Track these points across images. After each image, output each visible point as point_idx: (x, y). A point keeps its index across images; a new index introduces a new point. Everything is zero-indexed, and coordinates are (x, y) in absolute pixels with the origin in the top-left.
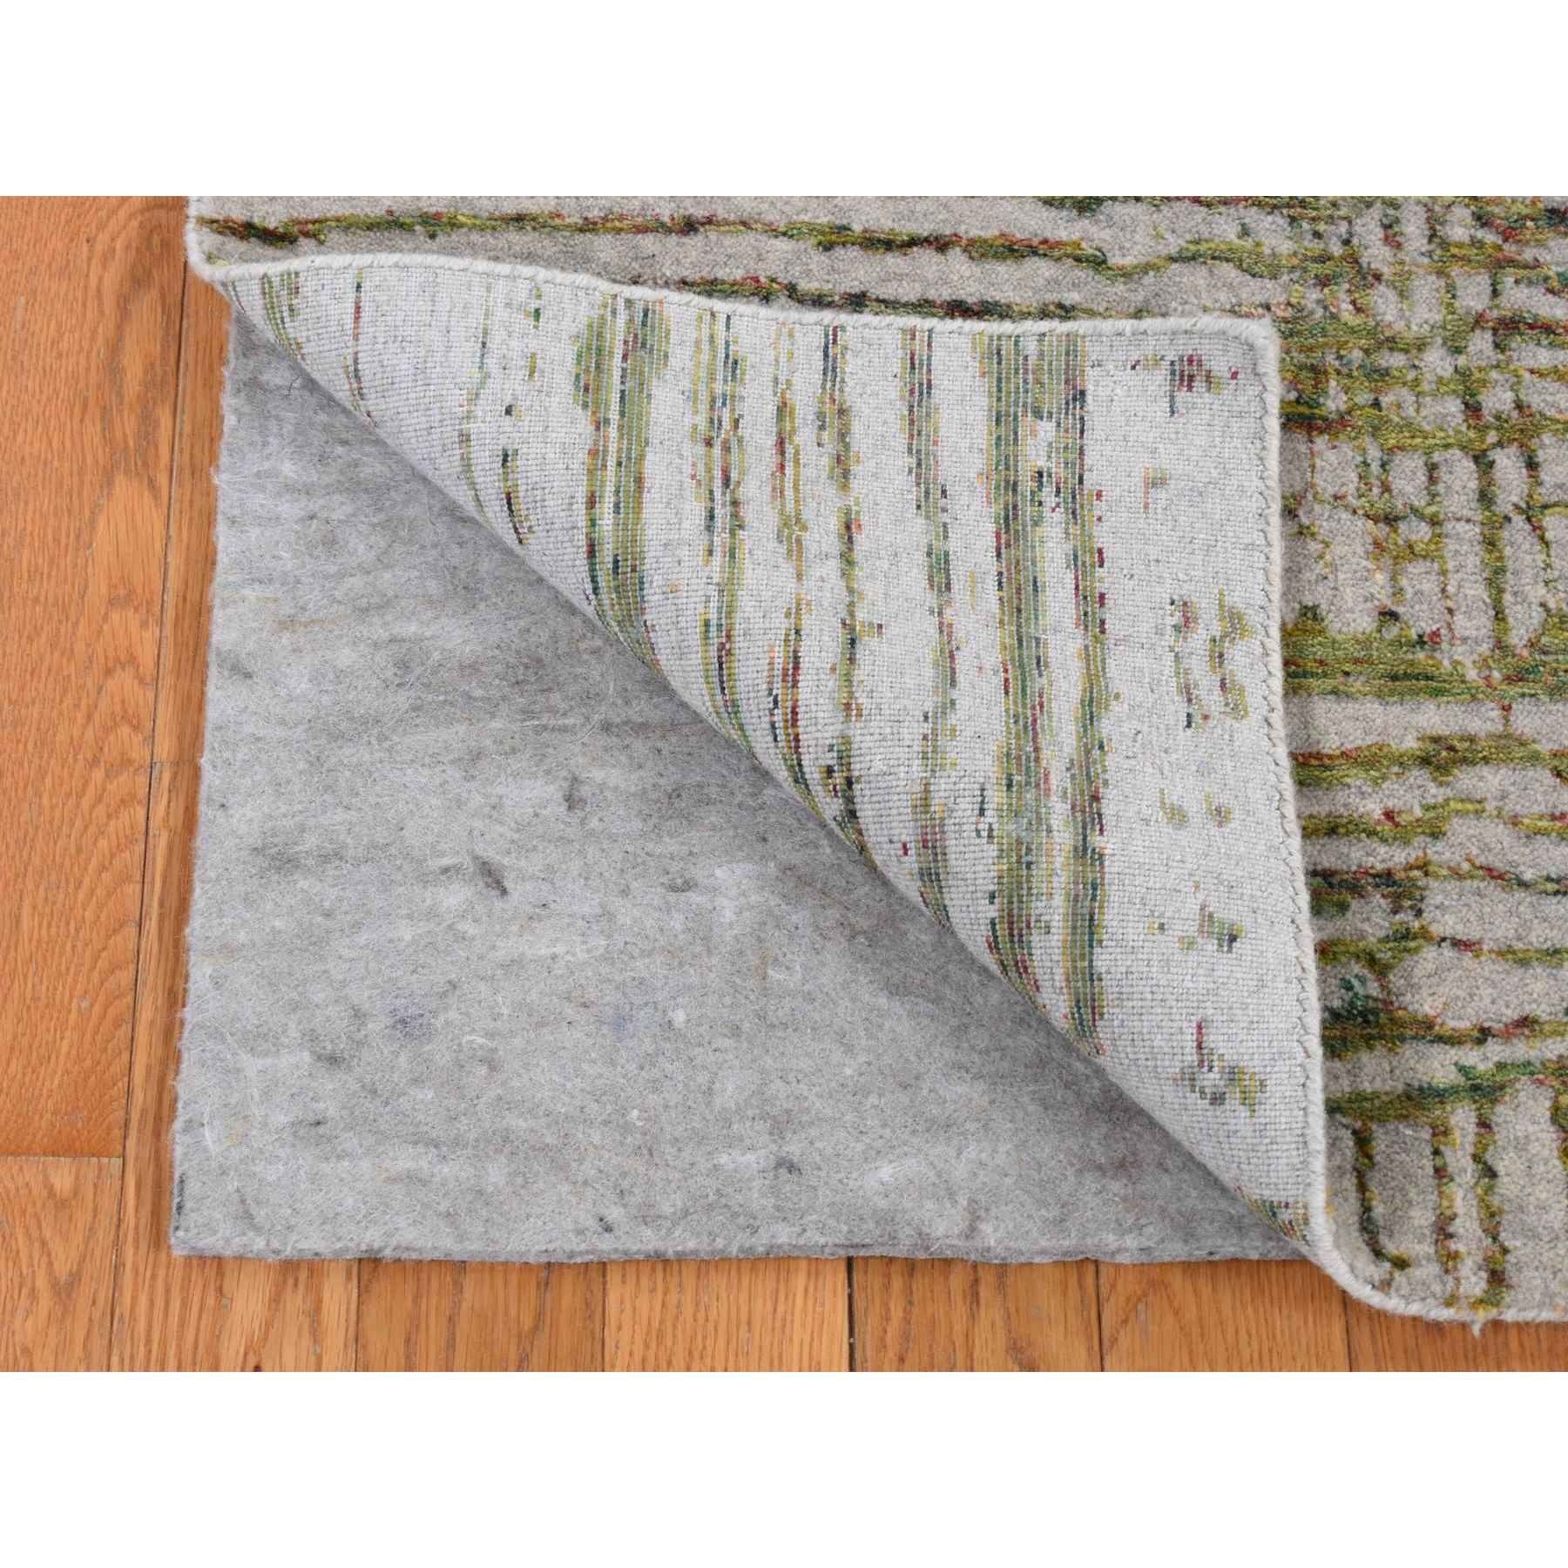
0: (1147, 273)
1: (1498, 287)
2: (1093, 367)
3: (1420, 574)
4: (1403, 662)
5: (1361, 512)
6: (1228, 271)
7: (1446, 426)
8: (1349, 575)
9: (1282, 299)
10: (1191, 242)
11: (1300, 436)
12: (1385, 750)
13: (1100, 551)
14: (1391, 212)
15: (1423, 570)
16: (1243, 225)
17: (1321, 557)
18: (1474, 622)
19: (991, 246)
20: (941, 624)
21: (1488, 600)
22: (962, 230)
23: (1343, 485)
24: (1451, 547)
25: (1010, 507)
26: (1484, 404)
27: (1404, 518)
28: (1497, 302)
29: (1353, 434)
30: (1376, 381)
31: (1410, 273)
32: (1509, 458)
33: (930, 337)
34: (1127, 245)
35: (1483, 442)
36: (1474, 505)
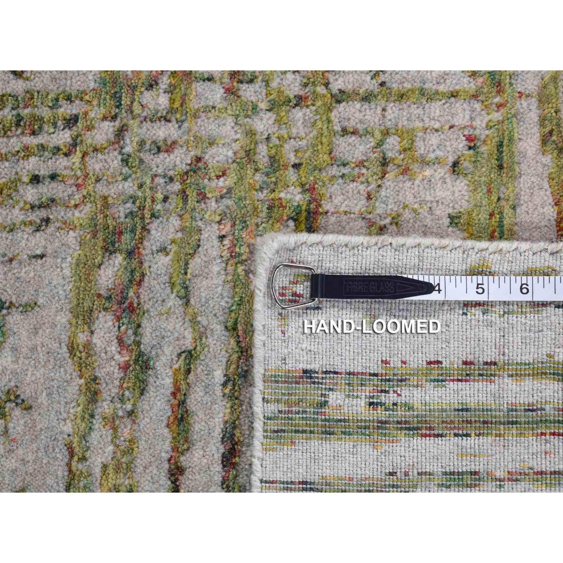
0: (199, 322)
1: (206, 76)
2: (285, 364)
3: (425, 145)
4: (488, 160)
5: (380, 182)
6: (195, 263)
7: (312, 120)
8: (428, 193)
9: (216, 226)
10: (172, 289)
11: (321, 220)
12: (554, 175)
13: (430, 363)
14: (147, 147)
15: (422, 143)
16: (158, 251)
17: (415, 211)
18: (459, 111)
19: (179, 434)
20: (509, 480)
21: (443, 101)
22: (165, 456)
23: (359, 192)
24: (405, 123)
25: (399, 426)
26: (296, 93)
27: (384, 154)
28: (217, 79)
29: (320, 183)
30: (279, 166)
31: (195, 137)
32: (337, 80)
33: (266, 482)
34: (176, 335)
35: (324, 96)
36: (373, 105)
